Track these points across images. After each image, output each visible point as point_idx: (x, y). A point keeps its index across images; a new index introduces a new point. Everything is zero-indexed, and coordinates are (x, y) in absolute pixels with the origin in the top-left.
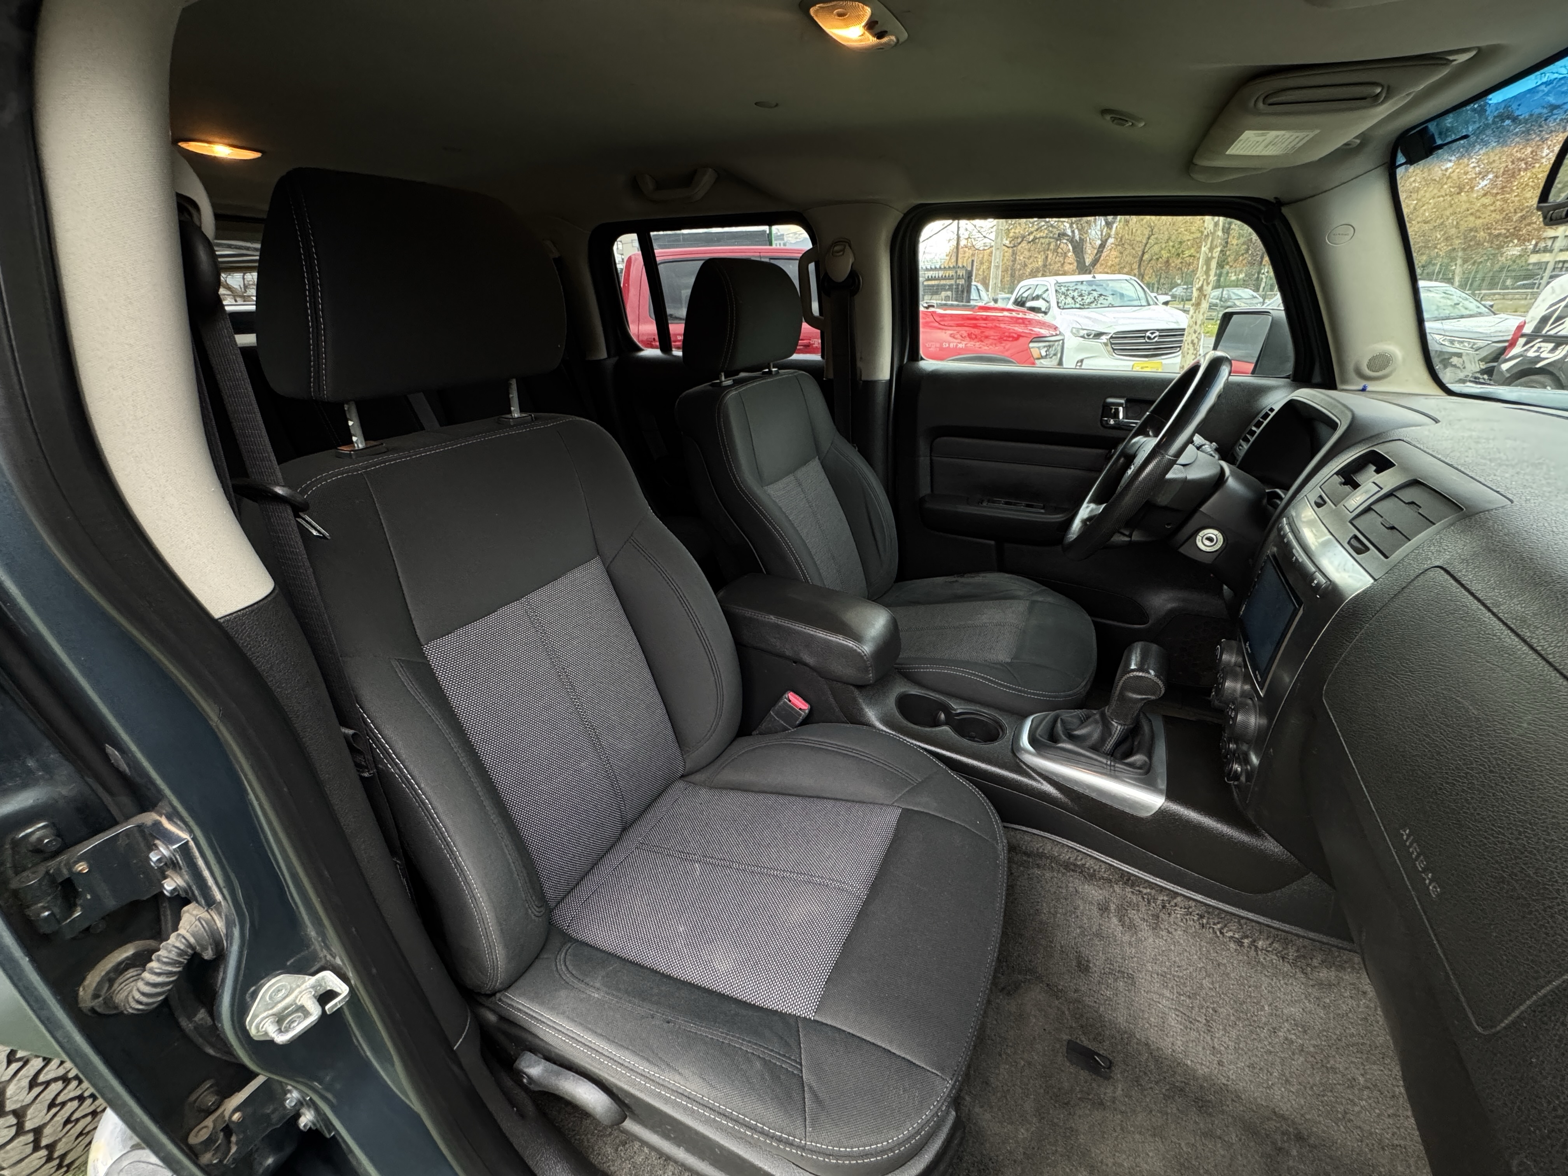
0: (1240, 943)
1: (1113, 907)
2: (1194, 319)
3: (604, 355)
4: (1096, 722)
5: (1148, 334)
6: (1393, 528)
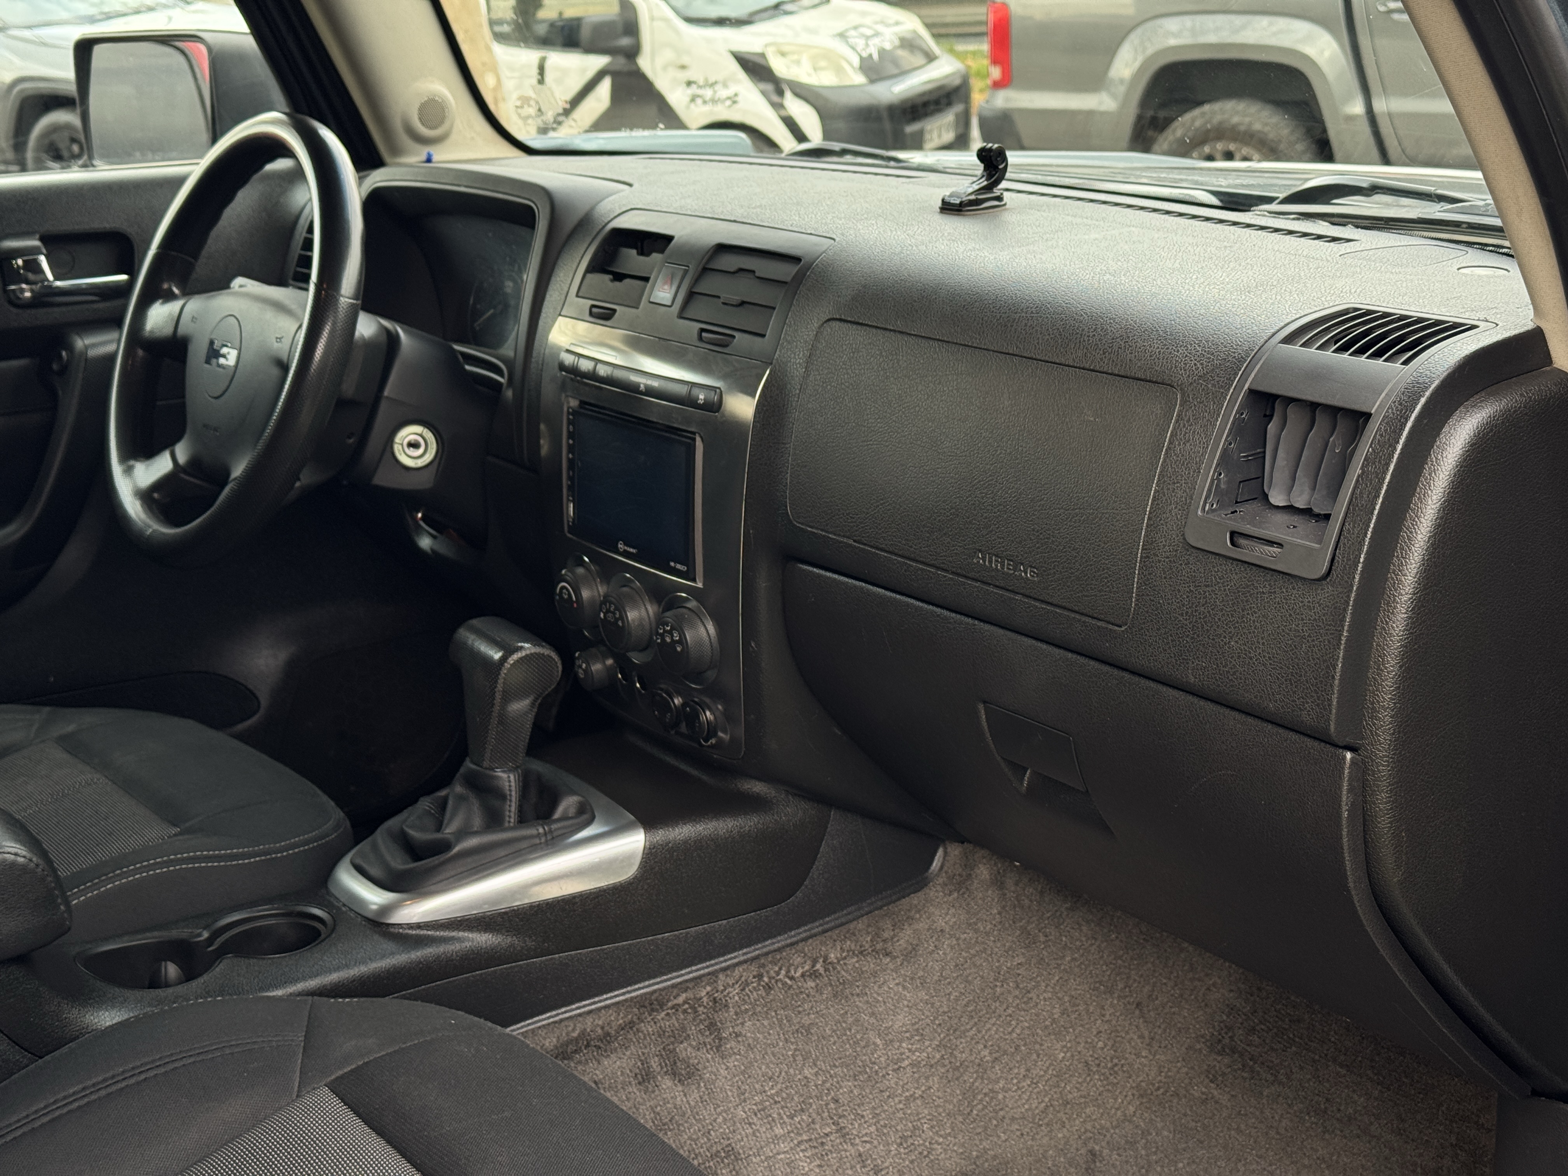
0: (814, 975)
1: (654, 1063)
4: (461, 798)
6: (743, 303)
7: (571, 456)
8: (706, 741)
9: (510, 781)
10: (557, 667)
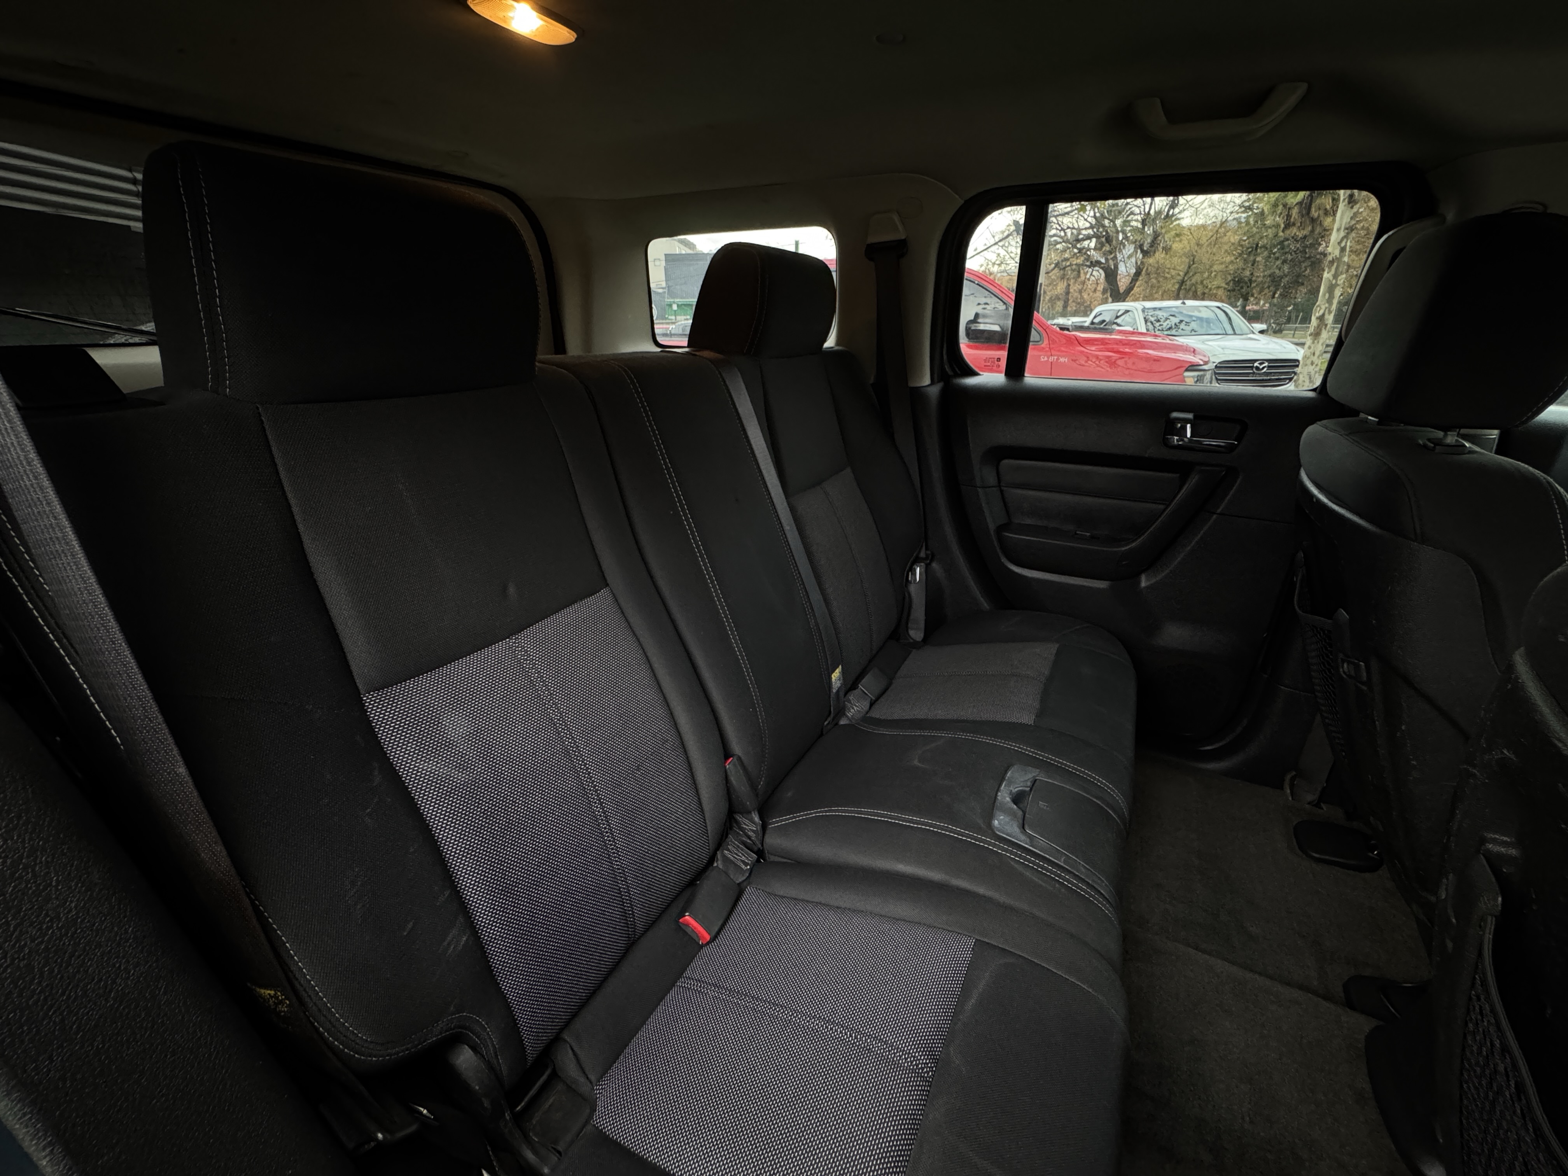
2: (1312, 350)
3: (927, 381)
5: (1256, 364)
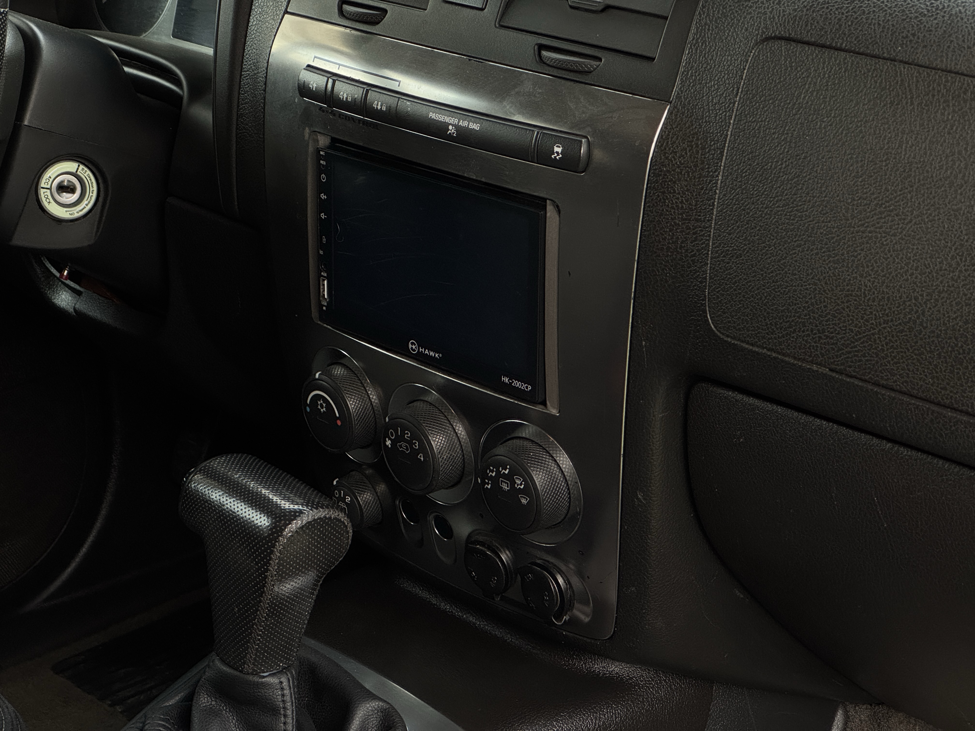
6: (607, 8)
7: (323, 216)
8: (558, 618)
9: (282, 689)
10: (348, 532)
